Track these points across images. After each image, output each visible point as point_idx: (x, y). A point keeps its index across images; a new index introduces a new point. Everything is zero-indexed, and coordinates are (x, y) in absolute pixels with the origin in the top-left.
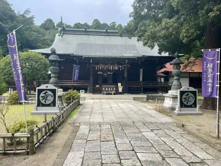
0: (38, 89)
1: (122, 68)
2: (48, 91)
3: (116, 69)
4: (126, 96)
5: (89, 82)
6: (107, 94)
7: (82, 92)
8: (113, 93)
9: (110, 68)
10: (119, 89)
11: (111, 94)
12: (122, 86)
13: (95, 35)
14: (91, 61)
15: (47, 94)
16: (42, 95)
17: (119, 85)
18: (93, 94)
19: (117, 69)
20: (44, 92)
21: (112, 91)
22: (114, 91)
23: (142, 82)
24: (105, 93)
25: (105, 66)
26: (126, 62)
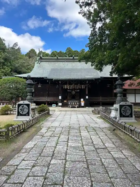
0: (18, 104)
2: (24, 105)
4: (87, 109)
5: (59, 98)
6: (72, 107)
7: (54, 106)
10: (81, 104)
11: (75, 107)
12: (84, 101)
13: (65, 62)
14: (60, 82)
15: (23, 107)
16: (20, 108)
17: (81, 101)
18: (62, 107)
20: (22, 106)
22: (77, 105)
23: (101, 98)
24: (70, 106)
25: (70, 86)
26: (87, 82)
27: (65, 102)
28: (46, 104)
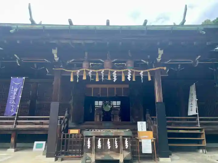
1: (146, 78)
3: (129, 78)
5: (48, 119)
9: (112, 77)
10: (141, 143)
12: (151, 133)
14: (56, 56)
17: (139, 129)
18: (56, 160)
19: (131, 78)
21: (118, 151)
22: (125, 148)
23: (200, 120)
24: (93, 157)
25: (97, 71)
26: (160, 56)
27: (75, 134)
28: (13, 140)
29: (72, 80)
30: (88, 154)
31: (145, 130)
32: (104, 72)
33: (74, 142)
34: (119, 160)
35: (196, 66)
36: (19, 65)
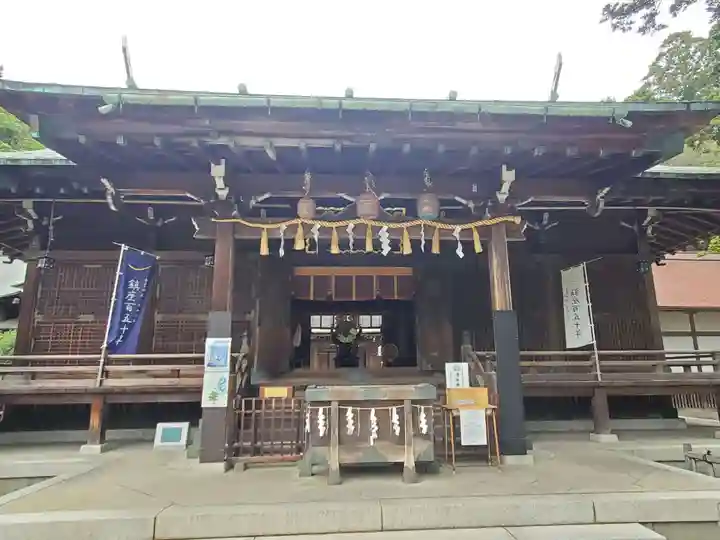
1: (468, 246)
6: (349, 471)
8: (409, 460)
9: (377, 245)
10: (456, 420)
12: (483, 393)
14: (220, 183)
17: (450, 384)
18: (230, 467)
22: (418, 433)
24: (334, 457)
25: (334, 225)
26: (505, 188)
27: (278, 400)
28: (95, 421)
29: (264, 250)
30: (320, 450)
31: (466, 384)
32: (353, 230)
33: (278, 421)
34: (403, 463)
35: (597, 214)
36: (113, 208)
